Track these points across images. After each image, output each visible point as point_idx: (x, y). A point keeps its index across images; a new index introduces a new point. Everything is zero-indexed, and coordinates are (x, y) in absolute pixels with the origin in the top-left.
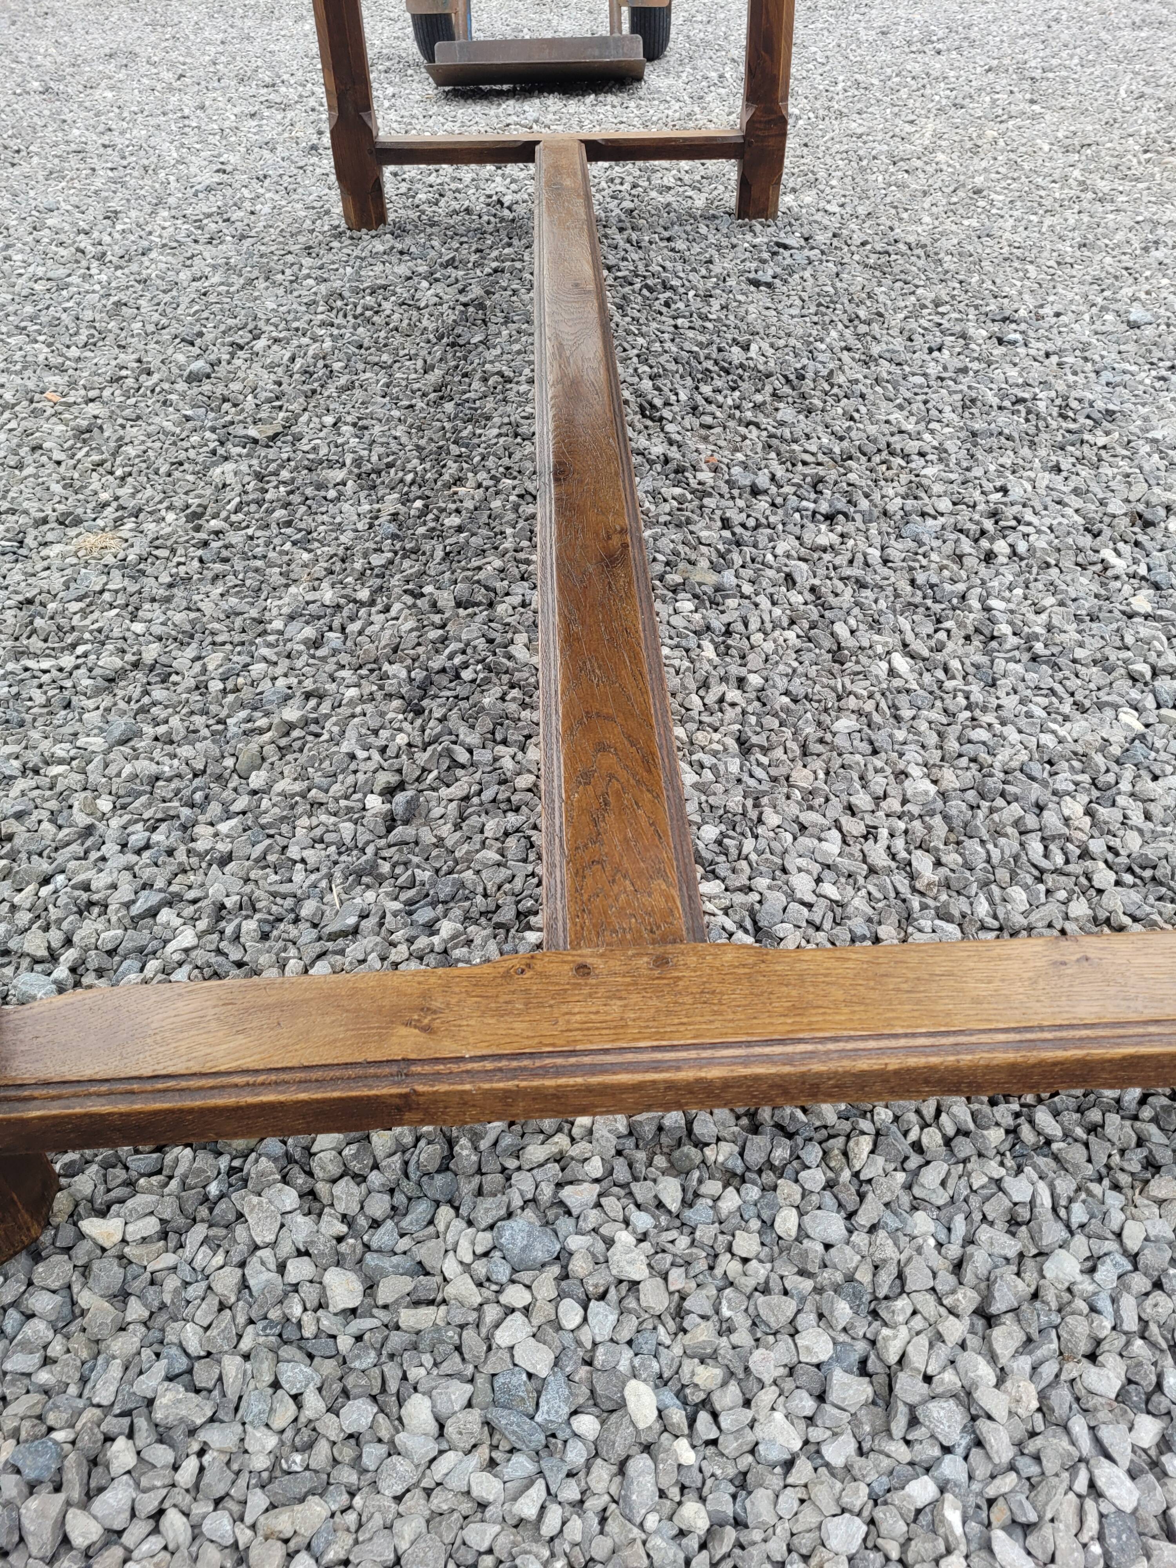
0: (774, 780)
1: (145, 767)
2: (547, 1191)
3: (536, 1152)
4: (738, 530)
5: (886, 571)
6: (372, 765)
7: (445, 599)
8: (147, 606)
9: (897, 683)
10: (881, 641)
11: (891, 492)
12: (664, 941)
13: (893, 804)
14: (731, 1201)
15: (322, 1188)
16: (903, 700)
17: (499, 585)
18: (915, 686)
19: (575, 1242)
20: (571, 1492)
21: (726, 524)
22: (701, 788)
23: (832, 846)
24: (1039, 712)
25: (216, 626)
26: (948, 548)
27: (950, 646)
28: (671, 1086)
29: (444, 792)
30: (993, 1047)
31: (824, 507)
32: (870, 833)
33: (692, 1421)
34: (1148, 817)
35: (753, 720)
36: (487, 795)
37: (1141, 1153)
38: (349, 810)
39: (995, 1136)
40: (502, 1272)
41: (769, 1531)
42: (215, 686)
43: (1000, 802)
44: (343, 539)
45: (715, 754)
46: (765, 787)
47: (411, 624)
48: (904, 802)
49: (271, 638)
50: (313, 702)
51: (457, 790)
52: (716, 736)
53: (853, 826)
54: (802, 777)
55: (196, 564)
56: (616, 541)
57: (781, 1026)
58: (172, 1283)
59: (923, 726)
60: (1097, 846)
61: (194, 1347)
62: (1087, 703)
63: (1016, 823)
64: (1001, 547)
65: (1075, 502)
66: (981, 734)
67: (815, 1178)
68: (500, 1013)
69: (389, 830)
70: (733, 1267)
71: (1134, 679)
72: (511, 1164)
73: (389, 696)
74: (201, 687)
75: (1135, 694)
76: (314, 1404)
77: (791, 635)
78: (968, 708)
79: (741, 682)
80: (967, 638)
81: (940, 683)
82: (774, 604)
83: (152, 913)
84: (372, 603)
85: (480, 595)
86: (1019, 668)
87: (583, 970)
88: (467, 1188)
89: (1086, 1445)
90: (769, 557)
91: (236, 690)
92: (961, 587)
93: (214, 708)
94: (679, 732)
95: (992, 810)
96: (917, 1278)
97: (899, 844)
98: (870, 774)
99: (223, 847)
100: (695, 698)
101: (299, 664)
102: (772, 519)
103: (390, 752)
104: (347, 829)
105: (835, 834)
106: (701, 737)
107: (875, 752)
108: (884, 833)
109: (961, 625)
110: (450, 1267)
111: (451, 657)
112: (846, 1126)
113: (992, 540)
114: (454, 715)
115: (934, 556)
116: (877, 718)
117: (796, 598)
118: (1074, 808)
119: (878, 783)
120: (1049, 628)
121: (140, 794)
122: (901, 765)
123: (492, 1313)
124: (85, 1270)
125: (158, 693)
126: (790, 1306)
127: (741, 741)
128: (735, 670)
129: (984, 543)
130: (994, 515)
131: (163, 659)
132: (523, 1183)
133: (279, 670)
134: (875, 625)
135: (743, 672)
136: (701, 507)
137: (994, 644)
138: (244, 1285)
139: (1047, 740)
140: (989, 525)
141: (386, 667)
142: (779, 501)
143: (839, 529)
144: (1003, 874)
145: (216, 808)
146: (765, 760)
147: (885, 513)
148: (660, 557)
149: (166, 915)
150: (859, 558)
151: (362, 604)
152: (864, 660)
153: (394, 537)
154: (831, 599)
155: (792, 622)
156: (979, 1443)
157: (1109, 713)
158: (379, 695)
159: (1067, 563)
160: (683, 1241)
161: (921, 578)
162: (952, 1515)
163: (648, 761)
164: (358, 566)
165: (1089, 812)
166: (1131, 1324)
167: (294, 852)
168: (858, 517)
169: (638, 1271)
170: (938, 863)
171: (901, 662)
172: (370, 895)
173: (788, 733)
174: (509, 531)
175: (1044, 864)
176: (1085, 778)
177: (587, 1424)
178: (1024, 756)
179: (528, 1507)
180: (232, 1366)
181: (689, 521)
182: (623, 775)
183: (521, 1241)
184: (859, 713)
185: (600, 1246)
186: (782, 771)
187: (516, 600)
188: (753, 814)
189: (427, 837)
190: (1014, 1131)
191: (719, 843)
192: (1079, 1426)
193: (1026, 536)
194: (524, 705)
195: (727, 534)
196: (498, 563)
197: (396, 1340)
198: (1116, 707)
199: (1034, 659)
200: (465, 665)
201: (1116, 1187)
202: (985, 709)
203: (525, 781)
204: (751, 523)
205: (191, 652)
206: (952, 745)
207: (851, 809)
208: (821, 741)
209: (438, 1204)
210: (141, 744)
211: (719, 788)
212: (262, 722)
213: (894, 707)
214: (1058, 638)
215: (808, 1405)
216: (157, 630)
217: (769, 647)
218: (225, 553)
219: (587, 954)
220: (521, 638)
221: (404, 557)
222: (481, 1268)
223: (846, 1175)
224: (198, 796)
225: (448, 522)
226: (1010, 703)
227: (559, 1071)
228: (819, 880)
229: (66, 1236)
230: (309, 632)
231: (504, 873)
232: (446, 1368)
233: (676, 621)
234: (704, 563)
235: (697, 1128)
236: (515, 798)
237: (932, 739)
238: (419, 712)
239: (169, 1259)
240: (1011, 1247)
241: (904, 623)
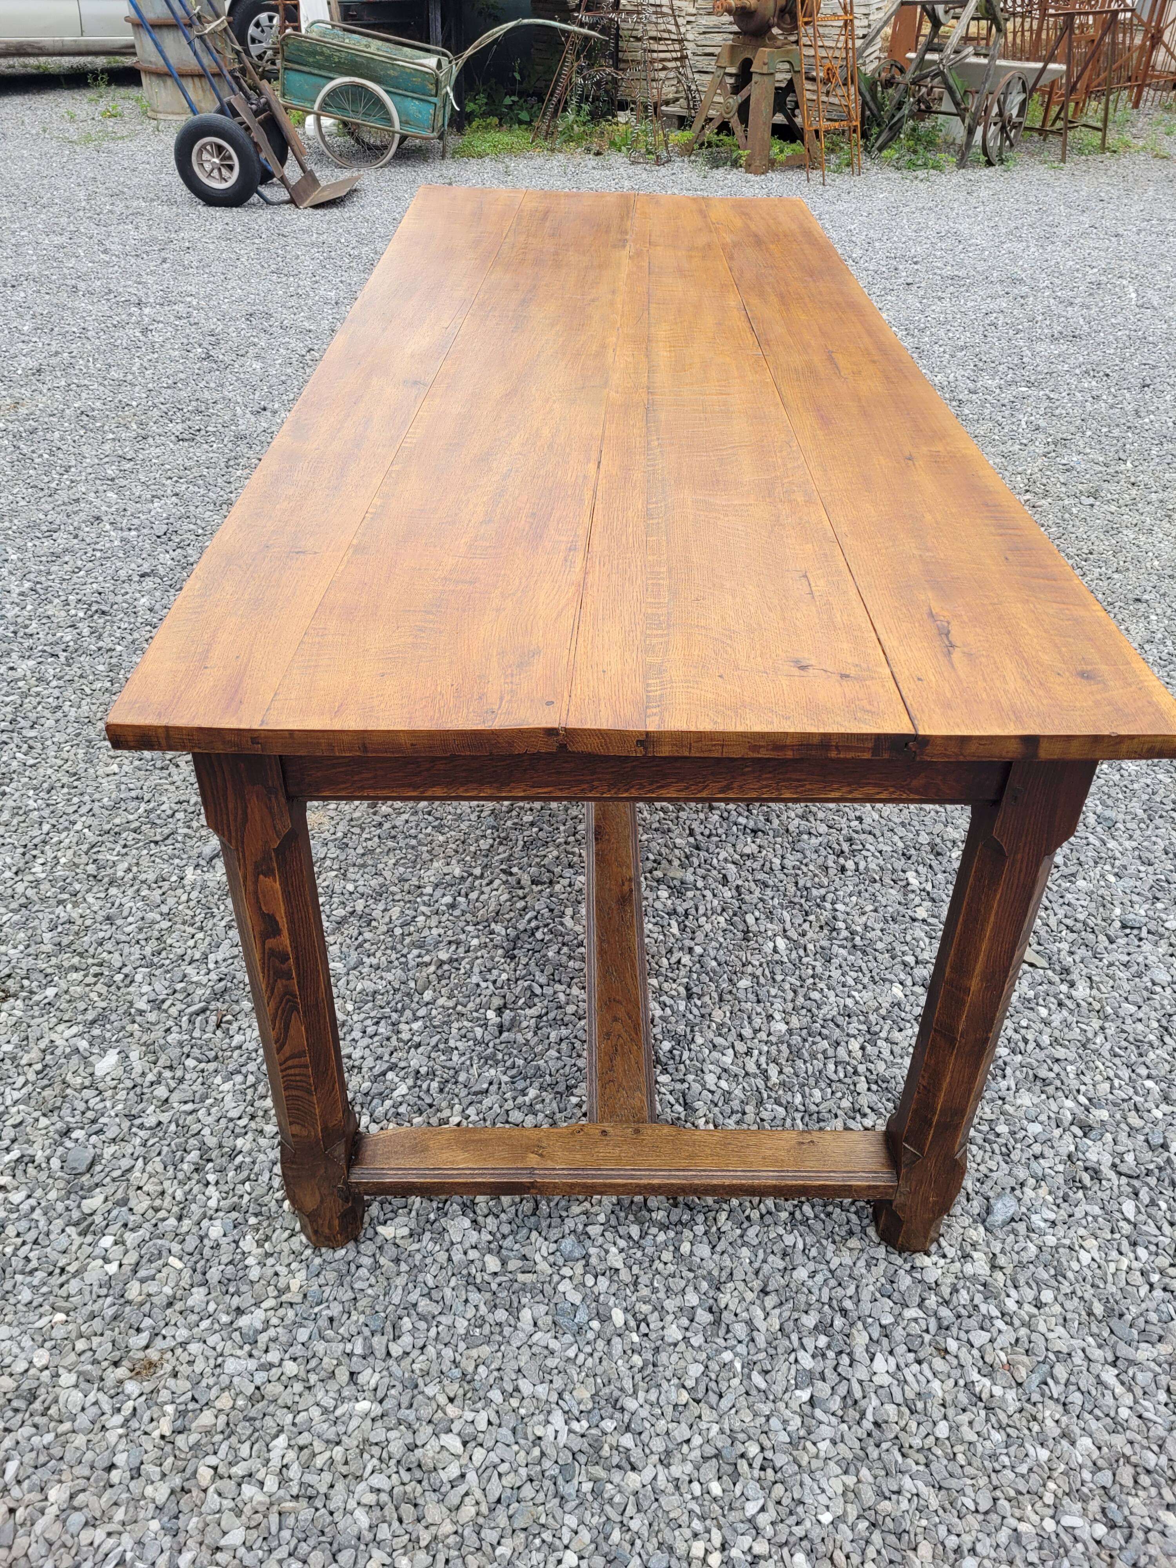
0: (703, 1016)
1: (369, 986)
2: (580, 1227)
3: (576, 1209)
4: (699, 837)
5: (782, 877)
6: (489, 992)
7: (526, 880)
8: (351, 870)
9: (777, 957)
10: (773, 927)
11: (793, 815)
12: (638, 1122)
13: (763, 1035)
14: (661, 1237)
15: (480, 1219)
16: (778, 969)
17: (557, 870)
18: (785, 960)
19: (592, 1251)
20: (588, 1349)
21: (692, 833)
22: (663, 1019)
23: (728, 1059)
24: (851, 982)
25: (393, 889)
26: (820, 861)
27: (810, 934)
28: (638, 1185)
29: (529, 1012)
30: (768, 1178)
31: (751, 824)
32: (749, 1053)
33: (638, 1327)
34: (892, 1052)
35: (695, 976)
36: (551, 1015)
37: (847, 1227)
38: (478, 1019)
39: (784, 1215)
40: (561, 1261)
41: (666, 1367)
42: (398, 931)
43: (818, 1039)
44: (463, 826)
45: (672, 997)
46: (697, 1021)
47: (506, 896)
48: (769, 1034)
49: (426, 898)
50: (454, 947)
51: (534, 1012)
52: (674, 986)
53: (741, 1047)
54: (718, 1015)
55: (376, 839)
56: (626, 888)
57: (684, 1163)
58: (418, 1257)
59: (787, 986)
60: (861, 1069)
61: (431, 1283)
62: (877, 978)
63: (824, 1052)
64: (850, 865)
65: (901, 831)
66: (815, 995)
67: (700, 1229)
68: (570, 1150)
69: (501, 1033)
70: (661, 1266)
71: (905, 964)
72: (564, 1214)
73: (496, 947)
74: (390, 931)
75: (902, 976)
76: (483, 1310)
77: (721, 919)
78: (813, 976)
79: (691, 950)
80: (821, 927)
81: (800, 958)
82: (715, 895)
83: (384, 1074)
84: (482, 876)
85: (545, 877)
86: (844, 952)
87: (604, 1133)
88: (544, 1224)
89: (796, 1344)
90: (715, 861)
91: (410, 934)
92: (823, 891)
93: (399, 946)
94: (654, 982)
95: (814, 1043)
96: (739, 1275)
97: (763, 1059)
98: (754, 1016)
99: (417, 1039)
100: (665, 960)
101: (444, 919)
102: (720, 831)
103: (498, 984)
104: (479, 1031)
105: (731, 1051)
106: (666, 986)
107: (759, 1001)
108: (756, 1052)
109: (818, 919)
110: (538, 1258)
111: (529, 921)
112: (717, 1206)
113: (846, 859)
114: (532, 963)
115: (811, 867)
116: (762, 980)
117: (728, 894)
118: (855, 1045)
119: (757, 1022)
120: (866, 927)
121: (366, 1002)
122: (771, 1011)
123: (556, 1278)
124: (380, 1248)
125: (368, 935)
126: (683, 1283)
127: (688, 989)
128: (688, 943)
129: (842, 861)
130: (850, 840)
131: (367, 910)
132: (570, 1223)
133: (433, 924)
134: (770, 916)
135: (692, 944)
136: (677, 818)
137: (834, 934)
138: (450, 1259)
139: (850, 1002)
140: (845, 847)
141: (493, 925)
142: (725, 814)
143: (758, 841)
144: (812, 1081)
145: (408, 1013)
146: (699, 1003)
147: (787, 831)
148: (651, 857)
149: (390, 1075)
150: (768, 864)
151: (476, 878)
152: (760, 940)
153: (493, 827)
154: (747, 898)
155: (723, 910)
156: (753, 1340)
157: (887, 985)
158: (490, 945)
159: (887, 880)
160: (639, 1254)
161: (801, 883)
162: (738, 1365)
163: (636, 1028)
164: (472, 849)
165: (863, 1048)
166: (825, 1299)
167: (452, 1043)
168: (771, 833)
169: (619, 1265)
170: (781, 1072)
171: (781, 943)
172: (493, 1072)
173: (713, 986)
174: (562, 828)
175: (834, 1077)
176: (864, 1027)
177: (595, 1324)
178: (834, 1012)
179: (571, 1353)
180: (448, 1292)
181: (669, 830)
182: (625, 1036)
183: (569, 1248)
184: (753, 975)
185: (603, 1253)
186: (708, 1010)
187: (566, 882)
188: (689, 1037)
189: (520, 1038)
190: (792, 1214)
191: (671, 1052)
192: (794, 1337)
193: (865, 857)
194: (570, 957)
195: (691, 840)
196: (555, 853)
197: (516, 1285)
198: (892, 982)
199: (854, 946)
200: (537, 928)
201: (834, 1242)
202: (821, 979)
203: (571, 1009)
204: (707, 832)
205: (381, 906)
206: (800, 1000)
207: (741, 1037)
208: (730, 992)
209: (531, 1230)
210: (365, 970)
211: (673, 1019)
212: (427, 959)
213: (773, 973)
214: (868, 935)
215: (685, 1322)
216: (361, 889)
217: (708, 927)
218: (393, 833)
219: (606, 1126)
220: (569, 911)
221: (501, 843)
222: (551, 1259)
223: (714, 1229)
224: (399, 1006)
225: (526, 819)
226: (836, 974)
227: (594, 1177)
228: (719, 1078)
229: (370, 1233)
230: (448, 899)
231: (560, 1064)
232: (537, 1299)
233: (658, 905)
234: (676, 863)
235: (649, 1203)
236: (566, 1019)
237: (790, 995)
238: (513, 957)
239: (416, 1246)
240: (781, 1264)
241: (787, 916)
